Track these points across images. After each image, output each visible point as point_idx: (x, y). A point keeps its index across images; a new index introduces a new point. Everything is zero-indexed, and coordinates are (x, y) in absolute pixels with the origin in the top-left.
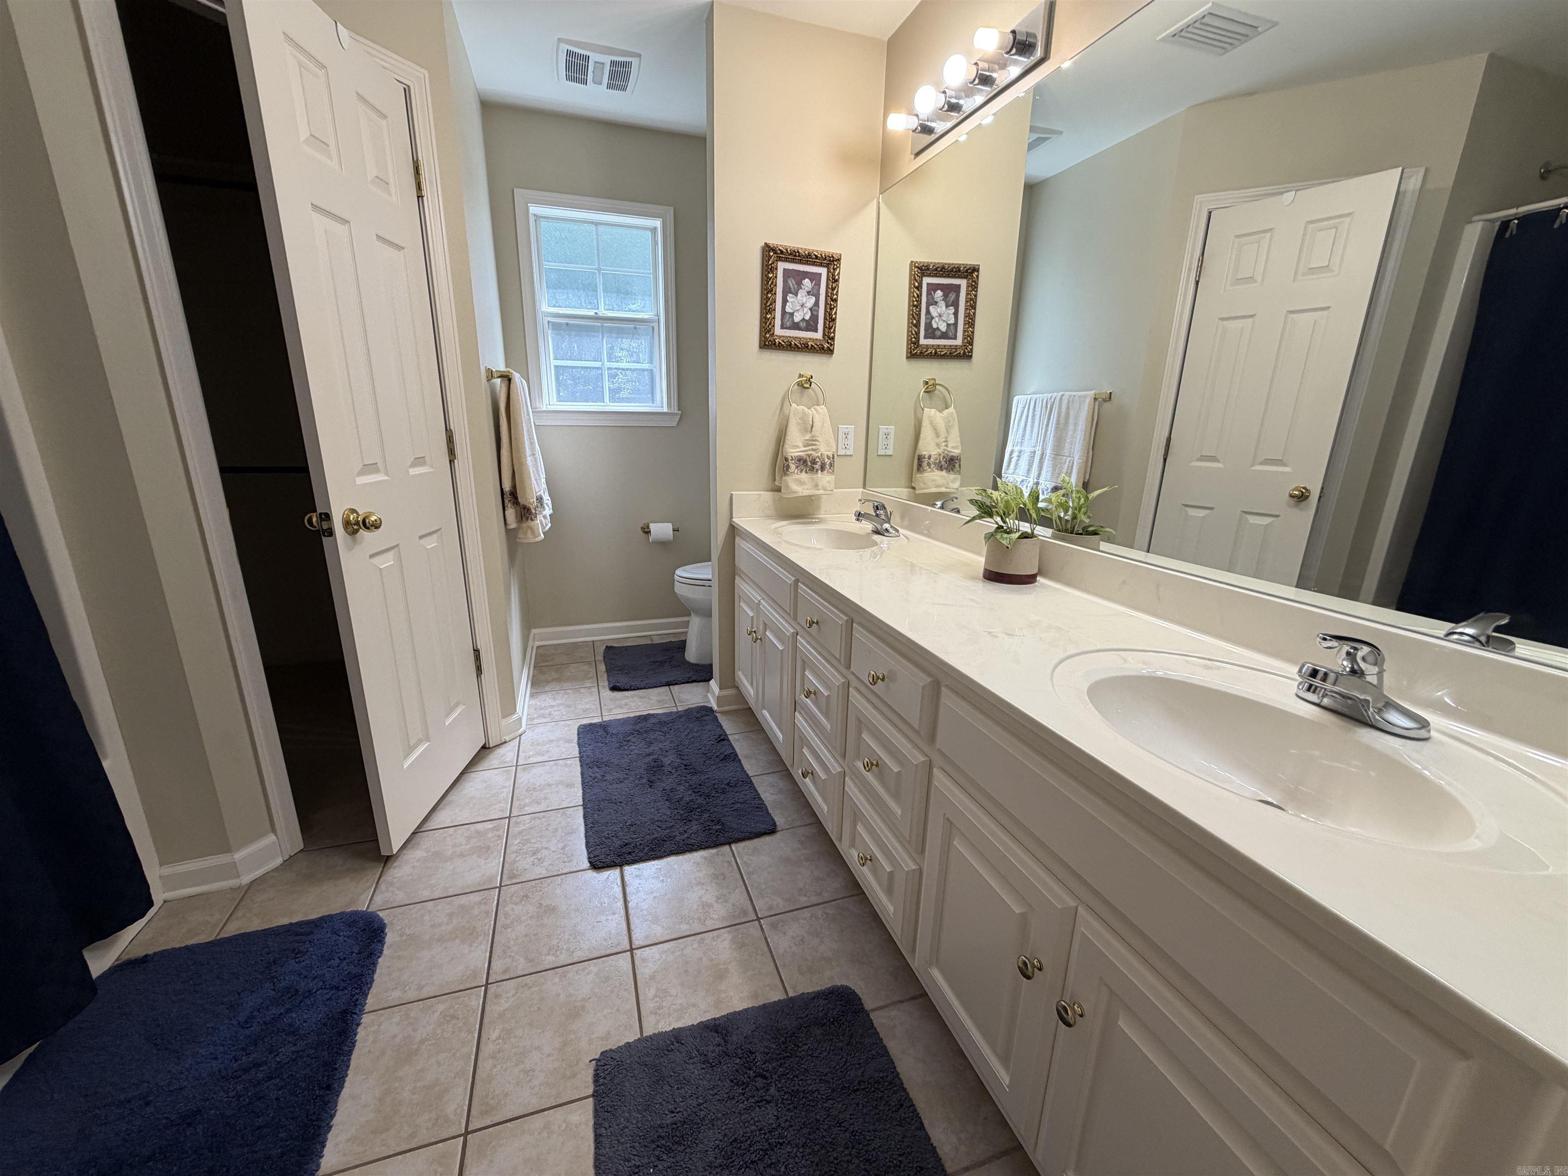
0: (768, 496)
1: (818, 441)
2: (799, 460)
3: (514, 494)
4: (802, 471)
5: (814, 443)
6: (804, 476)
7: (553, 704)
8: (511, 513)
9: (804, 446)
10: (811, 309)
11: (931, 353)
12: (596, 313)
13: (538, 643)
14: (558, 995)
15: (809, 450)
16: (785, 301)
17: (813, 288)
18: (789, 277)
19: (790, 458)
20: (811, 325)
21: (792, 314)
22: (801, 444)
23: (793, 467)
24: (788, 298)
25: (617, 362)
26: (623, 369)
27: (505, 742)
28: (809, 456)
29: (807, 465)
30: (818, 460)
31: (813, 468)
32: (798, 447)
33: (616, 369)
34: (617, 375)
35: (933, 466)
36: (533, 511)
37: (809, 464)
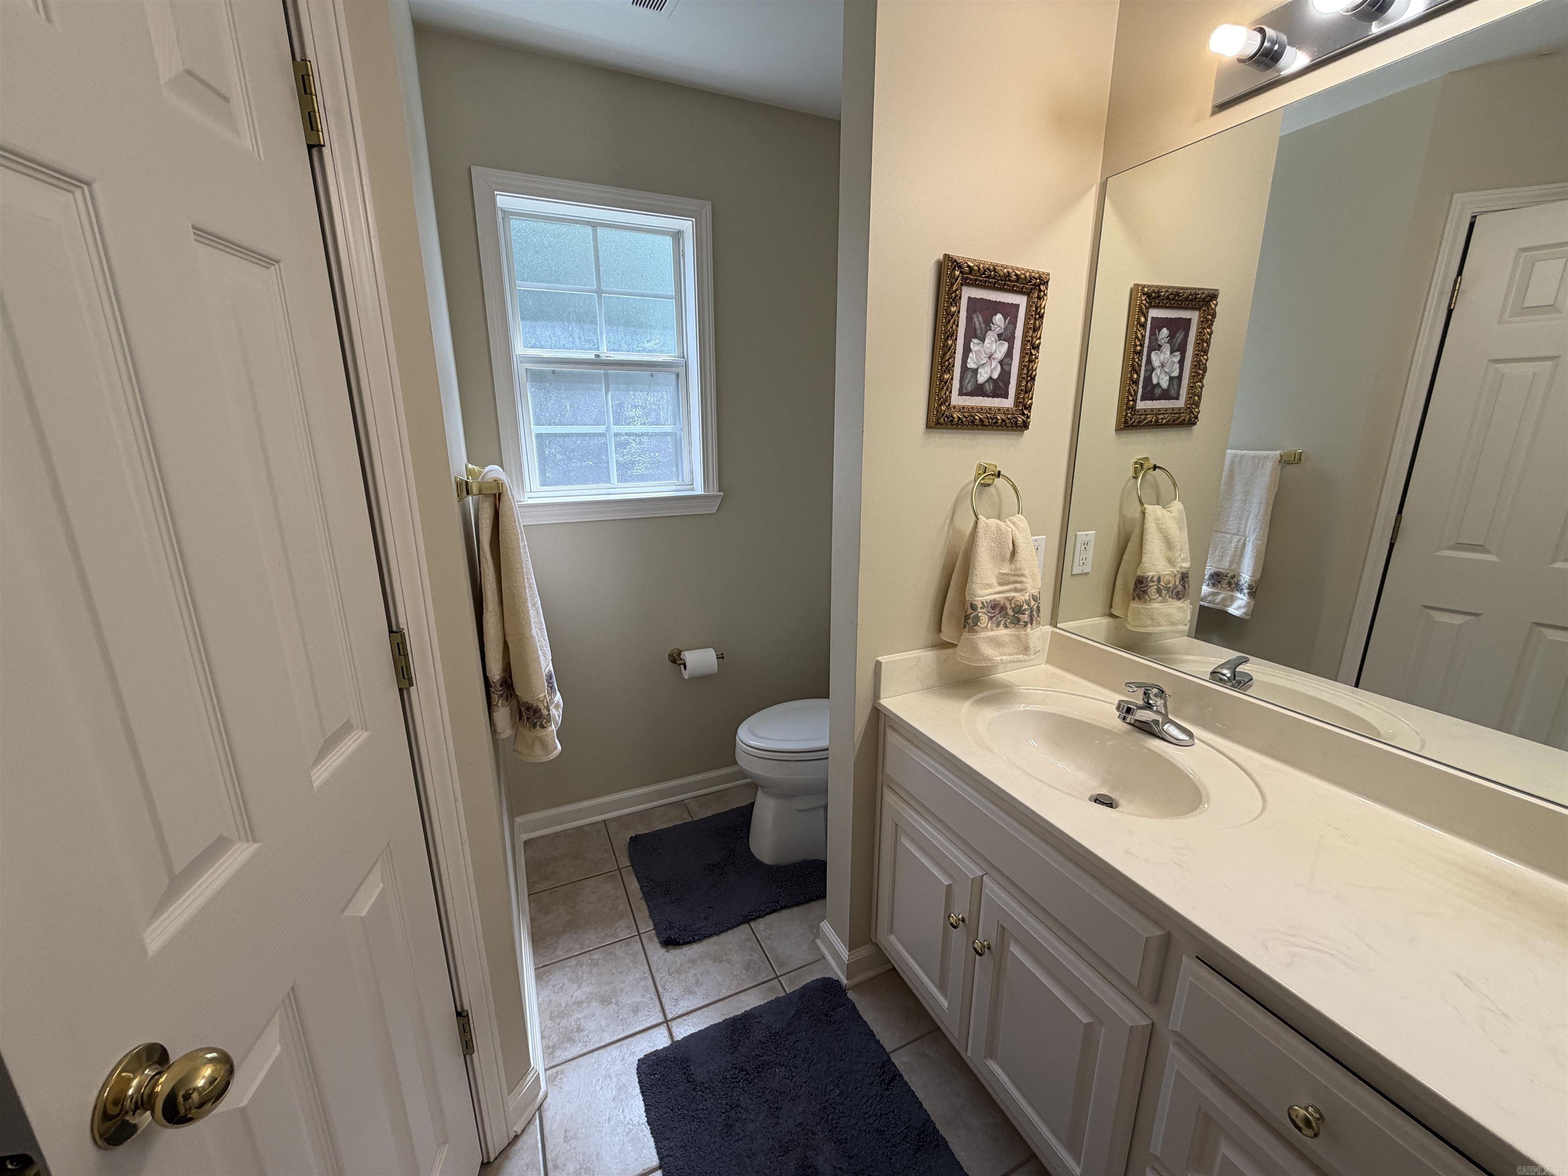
0: (928, 656)
1: (1023, 575)
2: (993, 608)
3: (507, 682)
4: (998, 625)
5: (1018, 579)
6: (1003, 633)
8: (503, 714)
9: (1001, 584)
10: (1001, 362)
11: (1151, 421)
12: (597, 356)
13: (525, 837)
15: (1010, 591)
16: (967, 350)
17: (1006, 329)
18: (975, 311)
19: (980, 605)
20: (998, 388)
21: (975, 371)
22: (994, 581)
23: (984, 618)
24: (972, 346)
25: (629, 424)
26: (636, 435)
27: (517, 1137)
28: (1010, 600)
29: (1007, 614)
30: (1025, 607)
31: (1019, 620)
32: (990, 586)
33: (627, 434)
34: (629, 443)
36: (545, 712)
37: (1010, 612)
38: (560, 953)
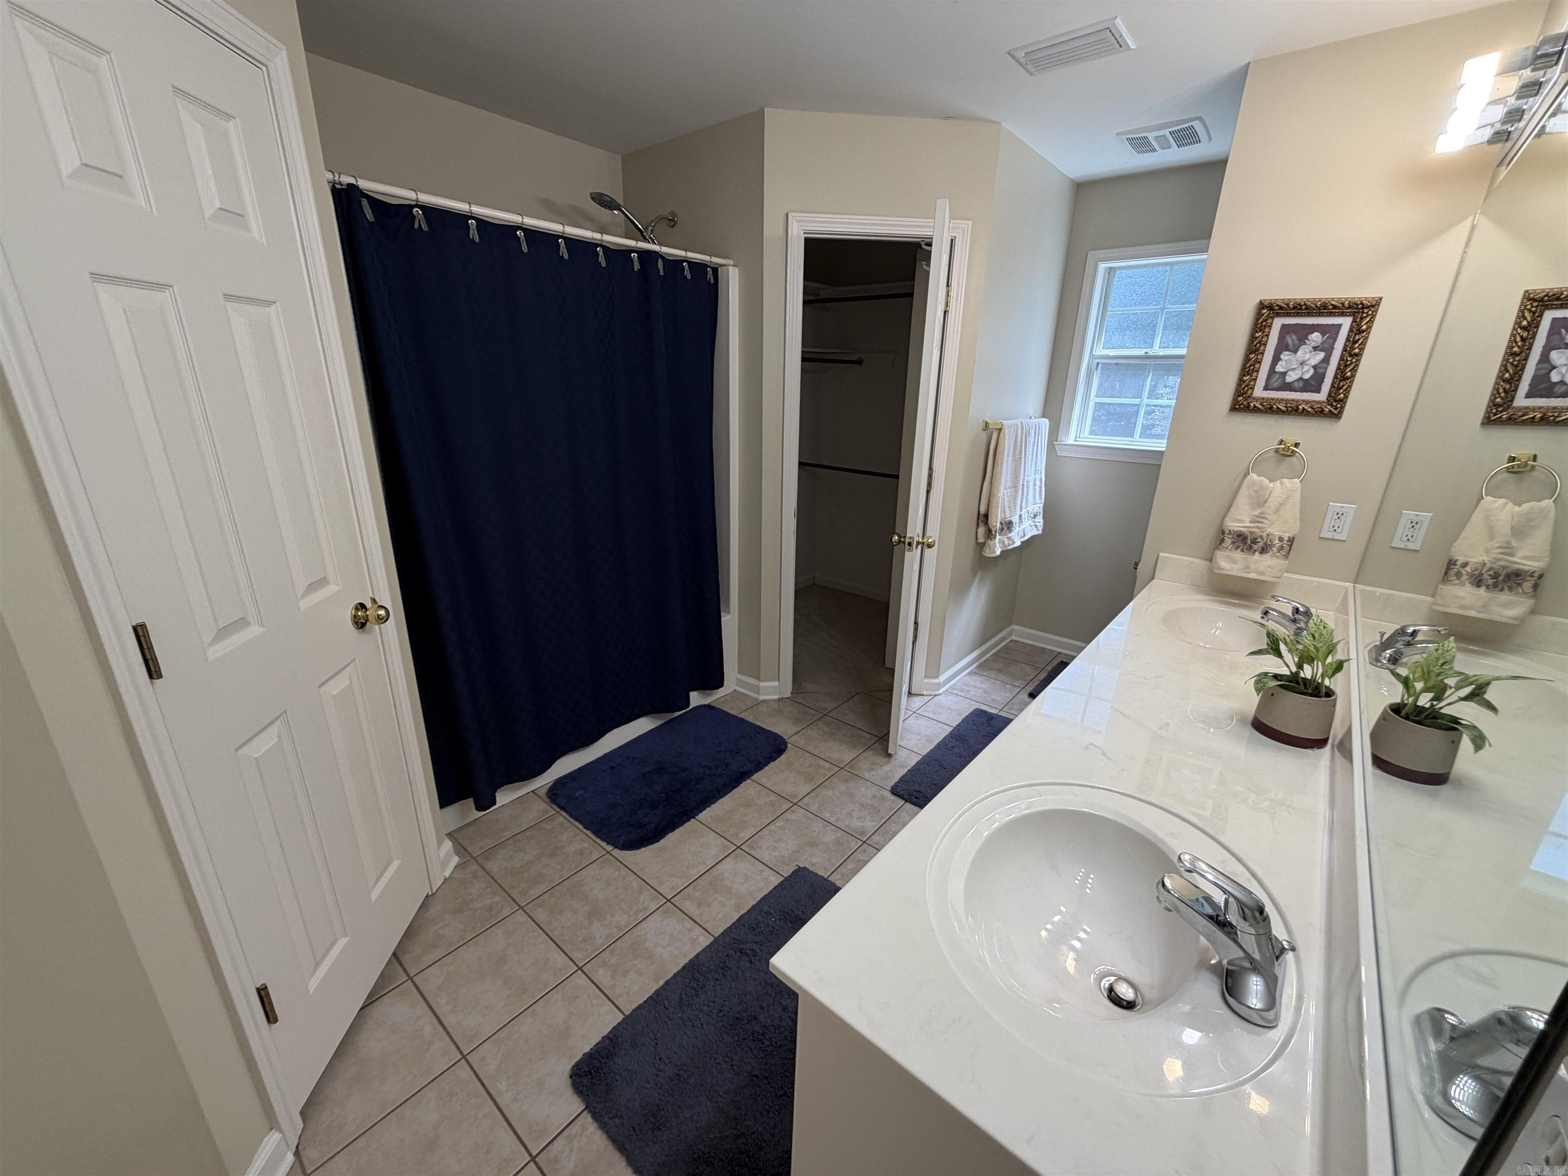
0: (1200, 564)
1: (1266, 518)
2: (1239, 536)
3: (986, 516)
4: (1237, 548)
5: (1262, 520)
6: (1238, 555)
7: (979, 685)
8: (982, 530)
9: (1251, 522)
10: (1315, 367)
11: (1533, 418)
12: (1146, 353)
13: (1014, 638)
14: (814, 831)
15: (1254, 527)
16: (1276, 359)
17: (1323, 343)
18: (1288, 333)
19: (1227, 532)
20: (1312, 385)
21: (1284, 374)
22: (1247, 519)
23: (1228, 541)
24: (1282, 356)
25: (1157, 399)
26: (1161, 406)
27: (923, 695)
28: (1251, 533)
29: (1246, 542)
30: (1259, 540)
31: (1251, 547)
32: (1242, 521)
33: (1154, 406)
34: (1154, 411)
35: (1465, 577)
36: (994, 533)
37: (1249, 542)
38: (985, 673)
